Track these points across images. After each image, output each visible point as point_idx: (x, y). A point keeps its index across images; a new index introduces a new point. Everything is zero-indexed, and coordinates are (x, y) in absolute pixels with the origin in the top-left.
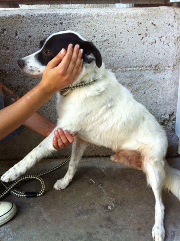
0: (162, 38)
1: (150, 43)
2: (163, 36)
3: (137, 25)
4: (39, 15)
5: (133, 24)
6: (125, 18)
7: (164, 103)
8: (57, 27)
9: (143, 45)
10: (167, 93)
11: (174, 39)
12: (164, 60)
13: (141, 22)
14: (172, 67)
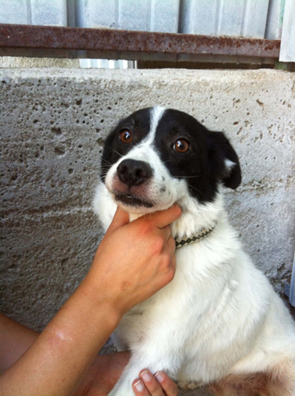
0: (273, 128)
1: (252, 139)
2: (274, 124)
3: (232, 105)
4: (23, 82)
5: (224, 102)
6: (212, 90)
7: (271, 249)
8: (68, 110)
9: (241, 142)
10: (277, 230)
11: (291, 129)
12: (274, 169)
13: (239, 98)
14: (286, 181)
